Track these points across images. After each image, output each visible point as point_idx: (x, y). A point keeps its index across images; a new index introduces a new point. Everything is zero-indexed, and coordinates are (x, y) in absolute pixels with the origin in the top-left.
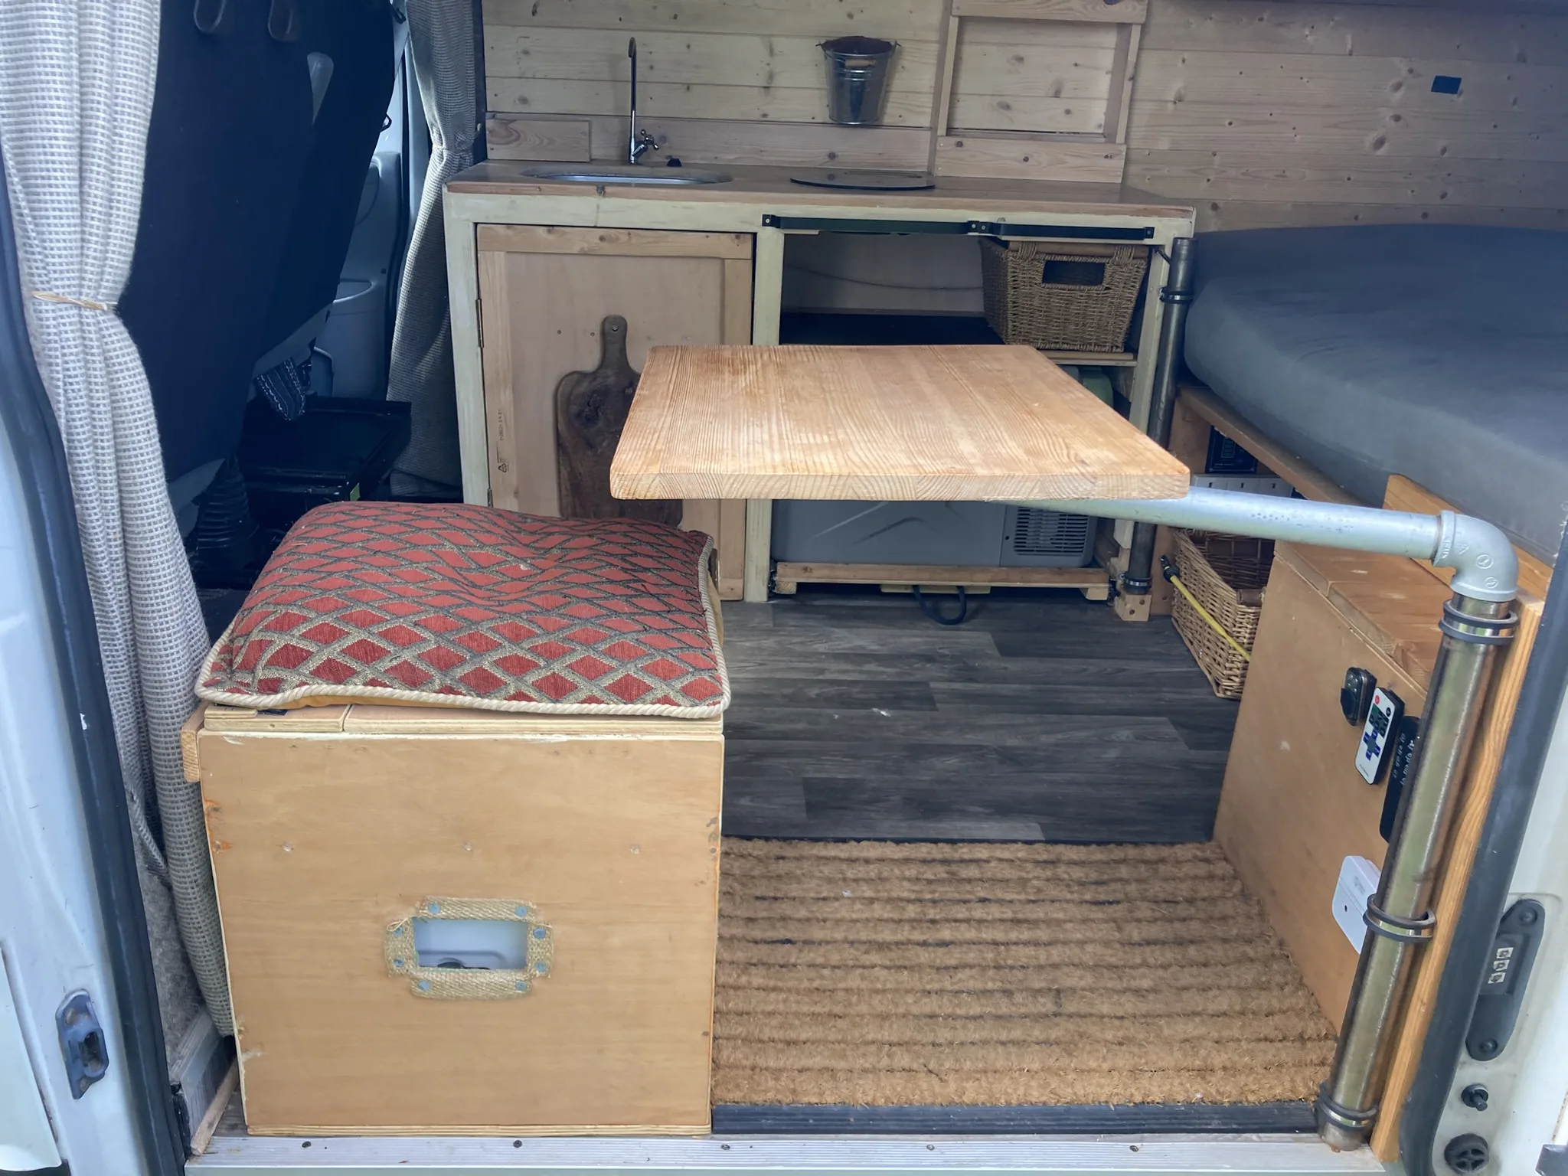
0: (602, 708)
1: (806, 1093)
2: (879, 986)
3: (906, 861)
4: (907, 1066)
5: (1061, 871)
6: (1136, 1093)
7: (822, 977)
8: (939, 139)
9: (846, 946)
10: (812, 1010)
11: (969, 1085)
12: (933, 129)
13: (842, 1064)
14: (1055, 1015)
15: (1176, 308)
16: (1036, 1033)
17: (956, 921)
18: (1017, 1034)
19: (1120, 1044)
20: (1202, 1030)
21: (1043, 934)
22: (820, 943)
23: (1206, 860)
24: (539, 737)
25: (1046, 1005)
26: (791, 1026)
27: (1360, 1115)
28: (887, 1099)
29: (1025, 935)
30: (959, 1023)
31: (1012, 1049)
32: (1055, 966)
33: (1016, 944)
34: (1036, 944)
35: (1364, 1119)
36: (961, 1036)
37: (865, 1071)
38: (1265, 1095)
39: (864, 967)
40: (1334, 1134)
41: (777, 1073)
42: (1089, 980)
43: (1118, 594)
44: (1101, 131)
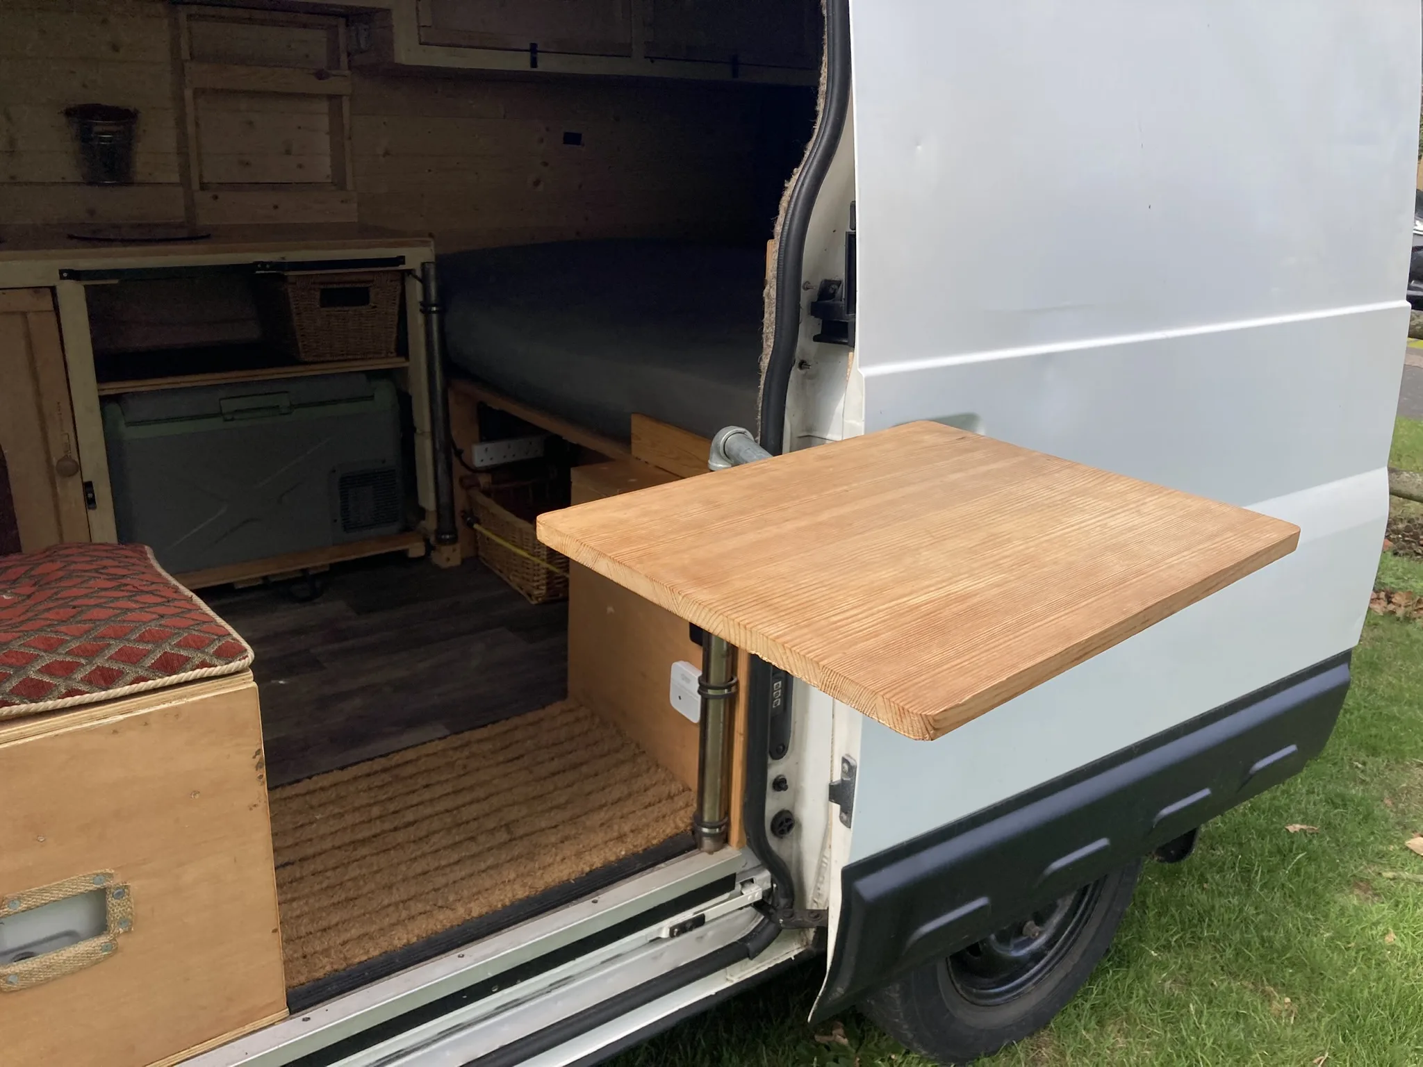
0: (150, 684)
1: (354, 956)
2: (375, 868)
3: (356, 778)
4: (423, 911)
5: (474, 748)
6: (585, 866)
7: (328, 878)
8: (195, 193)
9: (336, 851)
10: (332, 901)
11: (472, 905)
12: (186, 185)
13: (374, 928)
14: (510, 840)
15: (435, 317)
16: (504, 856)
17: (412, 806)
18: (490, 861)
19: (562, 842)
20: (611, 813)
21: (480, 793)
22: (314, 856)
23: (571, 711)
24: (96, 723)
25: (503, 836)
26: (320, 918)
27: (720, 823)
28: (418, 936)
29: (468, 797)
30: (448, 870)
31: (492, 872)
32: (499, 810)
33: (464, 806)
34: (478, 801)
35: (723, 825)
36: (452, 877)
37: (394, 925)
38: (662, 837)
39: (357, 860)
40: (707, 843)
41: (326, 952)
42: (524, 811)
43: (433, 548)
44: (330, 181)
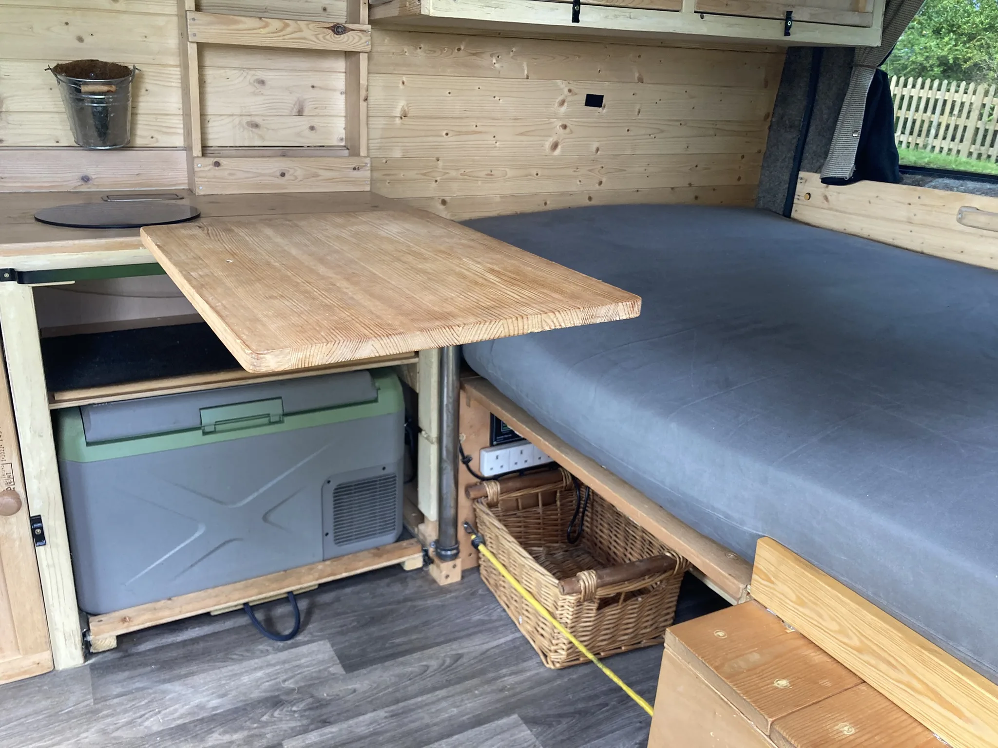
8: (196, 160)
12: (188, 148)
43: (432, 561)
44: (343, 144)
